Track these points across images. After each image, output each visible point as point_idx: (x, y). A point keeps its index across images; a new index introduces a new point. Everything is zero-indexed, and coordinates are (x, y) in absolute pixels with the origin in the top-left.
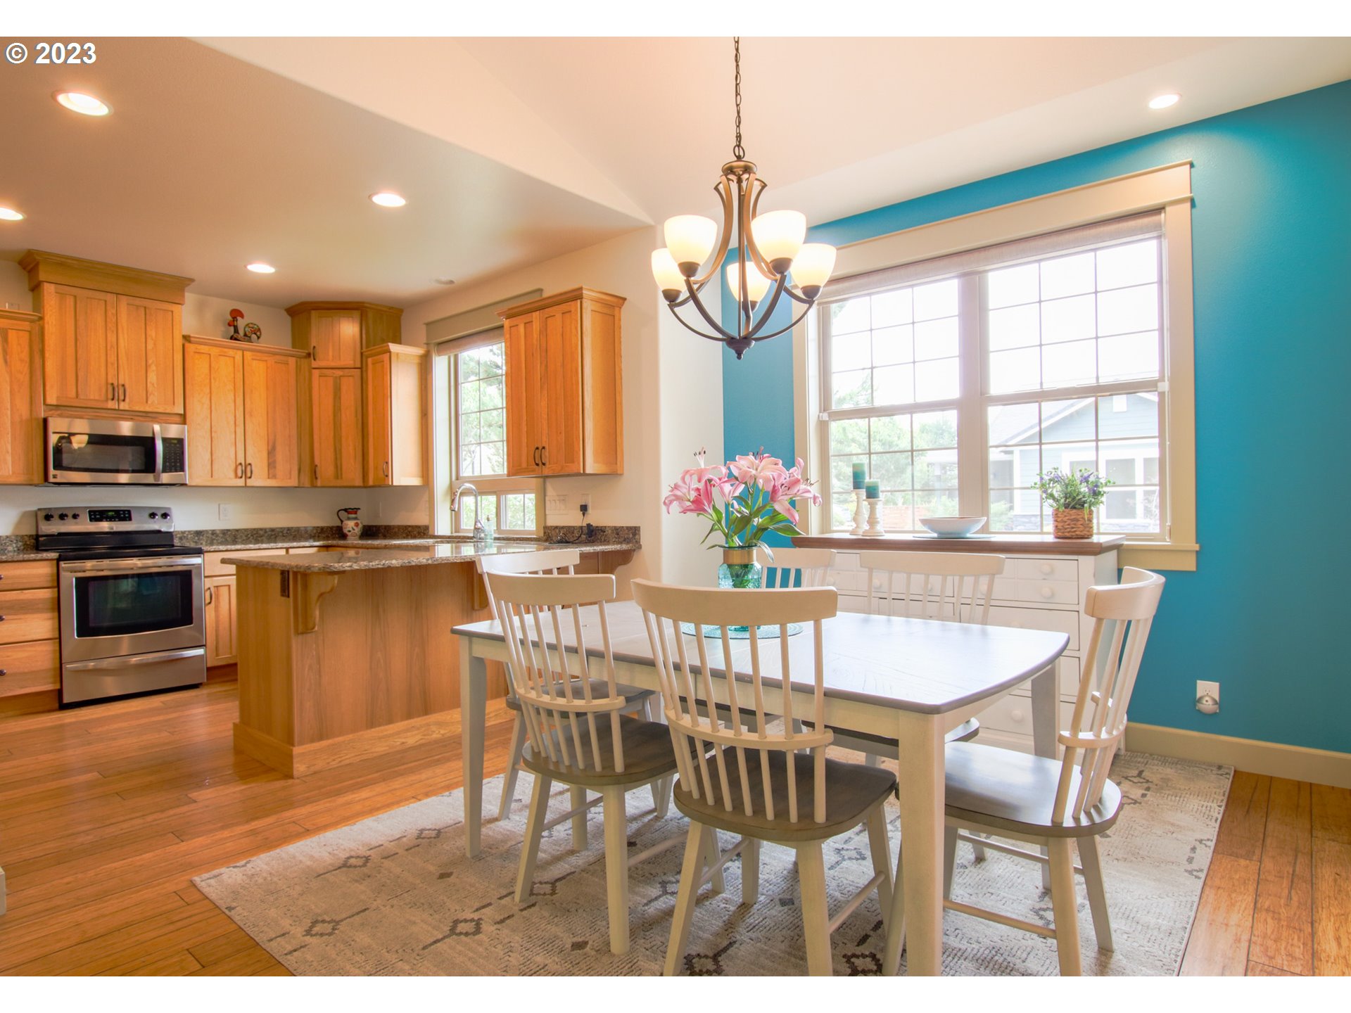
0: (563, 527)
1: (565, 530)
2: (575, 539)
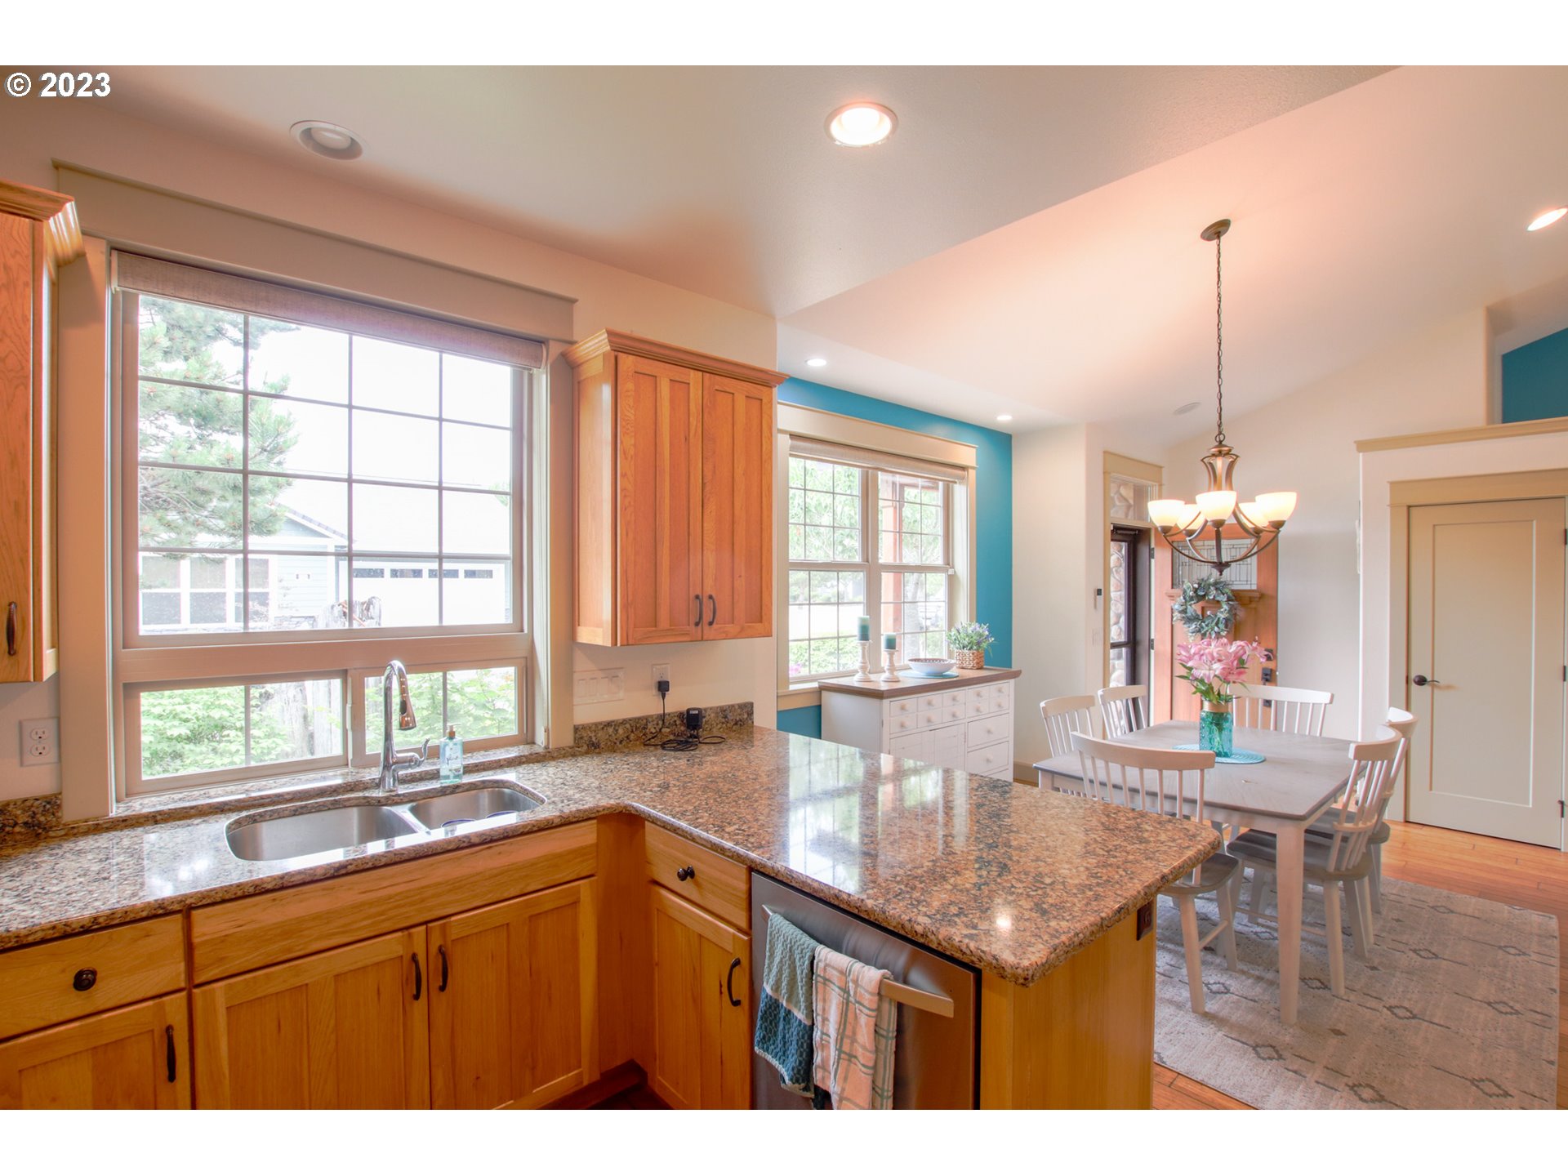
0: (624, 722)
1: (628, 726)
2: (649, 736)
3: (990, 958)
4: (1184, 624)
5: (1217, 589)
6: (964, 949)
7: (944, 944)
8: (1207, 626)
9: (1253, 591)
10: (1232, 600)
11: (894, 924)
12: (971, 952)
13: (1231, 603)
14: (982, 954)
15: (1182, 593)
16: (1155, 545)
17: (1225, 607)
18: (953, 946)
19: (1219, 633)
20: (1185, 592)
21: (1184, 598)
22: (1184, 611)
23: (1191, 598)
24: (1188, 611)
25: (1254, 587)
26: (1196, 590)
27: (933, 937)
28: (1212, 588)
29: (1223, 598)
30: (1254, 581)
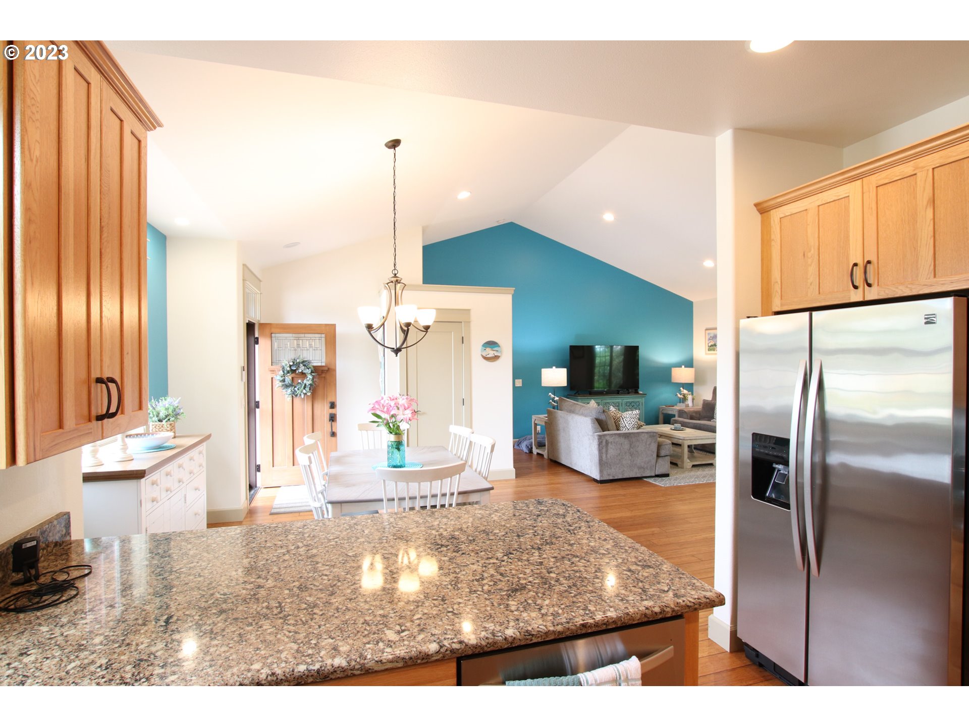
3: (704, 600)
4: (283, 389)
5: (304, 365)
6: (689, 604)
7: (676, 609)
8: (298, 389)
9: (323, 366)
10: (313, 373)
11: (639, 616)
12: (694, 603)
13: (313, 374)
14: (700, 600)
15: (281, 369)
16: (259, 334)
17: (310, 377)
18: (682, 606)
19: (306, 394)
20: (283, 368)
21: (284, 372)
22: (284, 381)
23: (288, 372)
24: (286, 380)
25: (323, 364)
26: (290, 366)
27: (668, 609)
28: (301, 365)
29: (308, 371)
30: (324, 360)
